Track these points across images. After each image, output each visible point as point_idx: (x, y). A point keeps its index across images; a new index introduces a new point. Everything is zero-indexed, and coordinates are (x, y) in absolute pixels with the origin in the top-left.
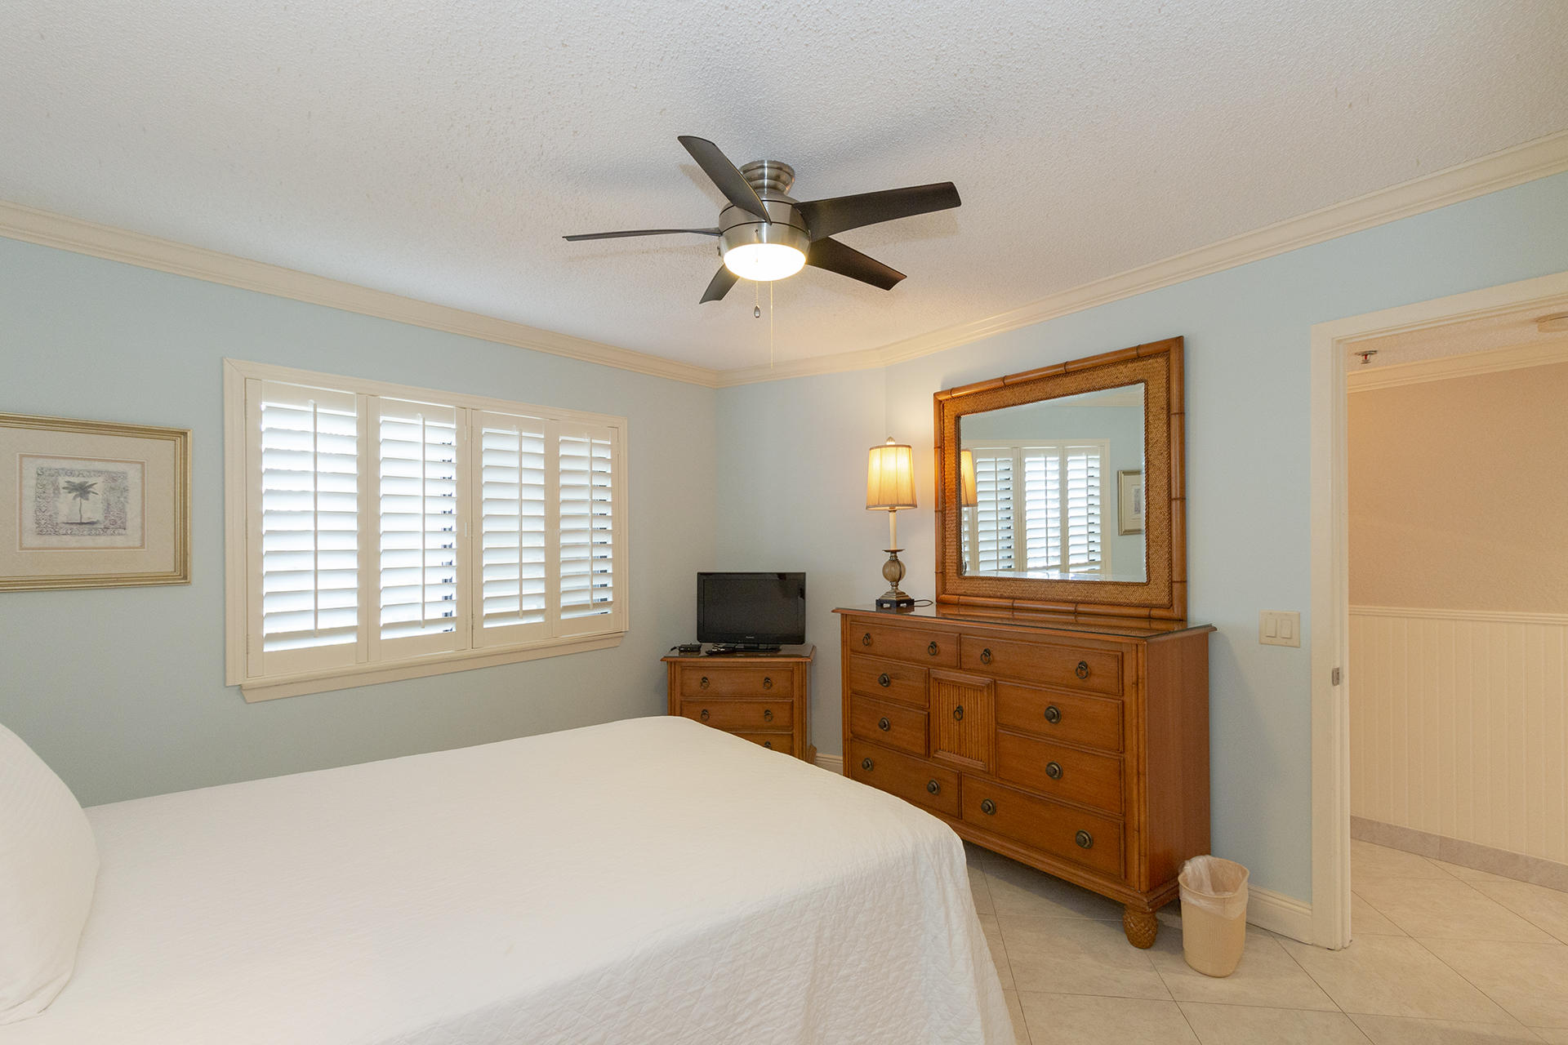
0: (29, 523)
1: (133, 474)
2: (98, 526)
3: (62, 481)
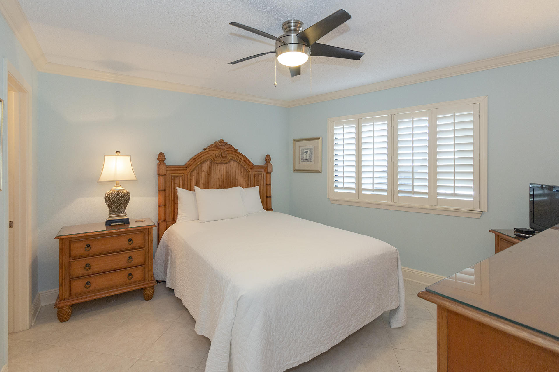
0: (301, 159)
1: (313, 148)
2: (309, 160)
3: (304, 151)
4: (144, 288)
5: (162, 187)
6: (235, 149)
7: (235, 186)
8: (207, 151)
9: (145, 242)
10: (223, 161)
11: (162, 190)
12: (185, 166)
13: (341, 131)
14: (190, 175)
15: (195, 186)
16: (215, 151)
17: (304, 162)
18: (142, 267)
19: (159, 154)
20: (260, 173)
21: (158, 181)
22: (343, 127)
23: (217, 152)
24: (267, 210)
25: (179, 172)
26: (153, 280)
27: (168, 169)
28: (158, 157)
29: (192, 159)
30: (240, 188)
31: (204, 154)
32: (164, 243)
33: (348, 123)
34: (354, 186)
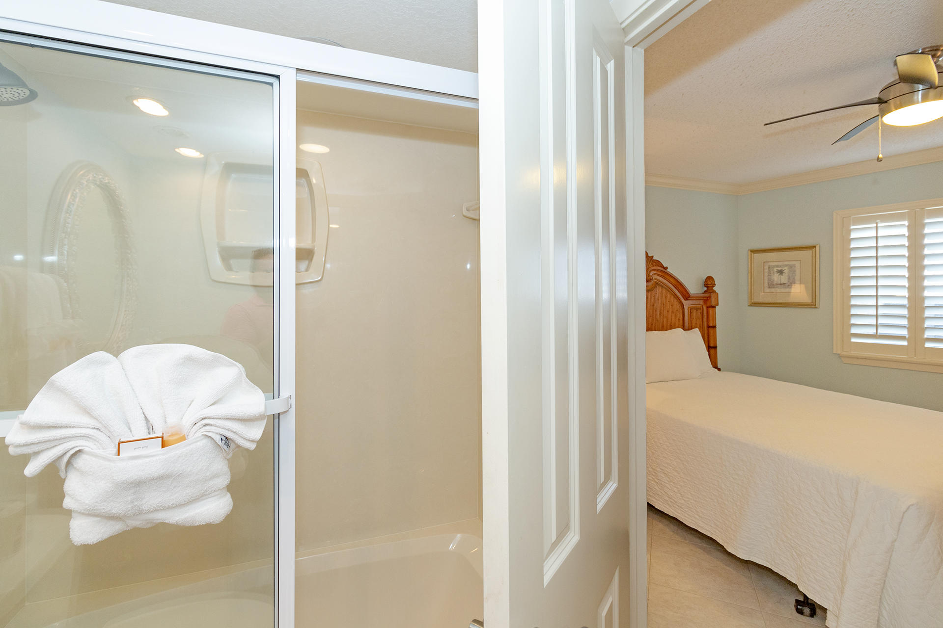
0: (766, 285)
1: (797, 264)
2: (786, 285)
3: (775, 270)
6: (664, 268)
13: (869, 234)
17: (774, 288)
20: (698, 306)
22: (875, 225)
24: (716, 368)
33: (889, 218)
34: (903, 332)
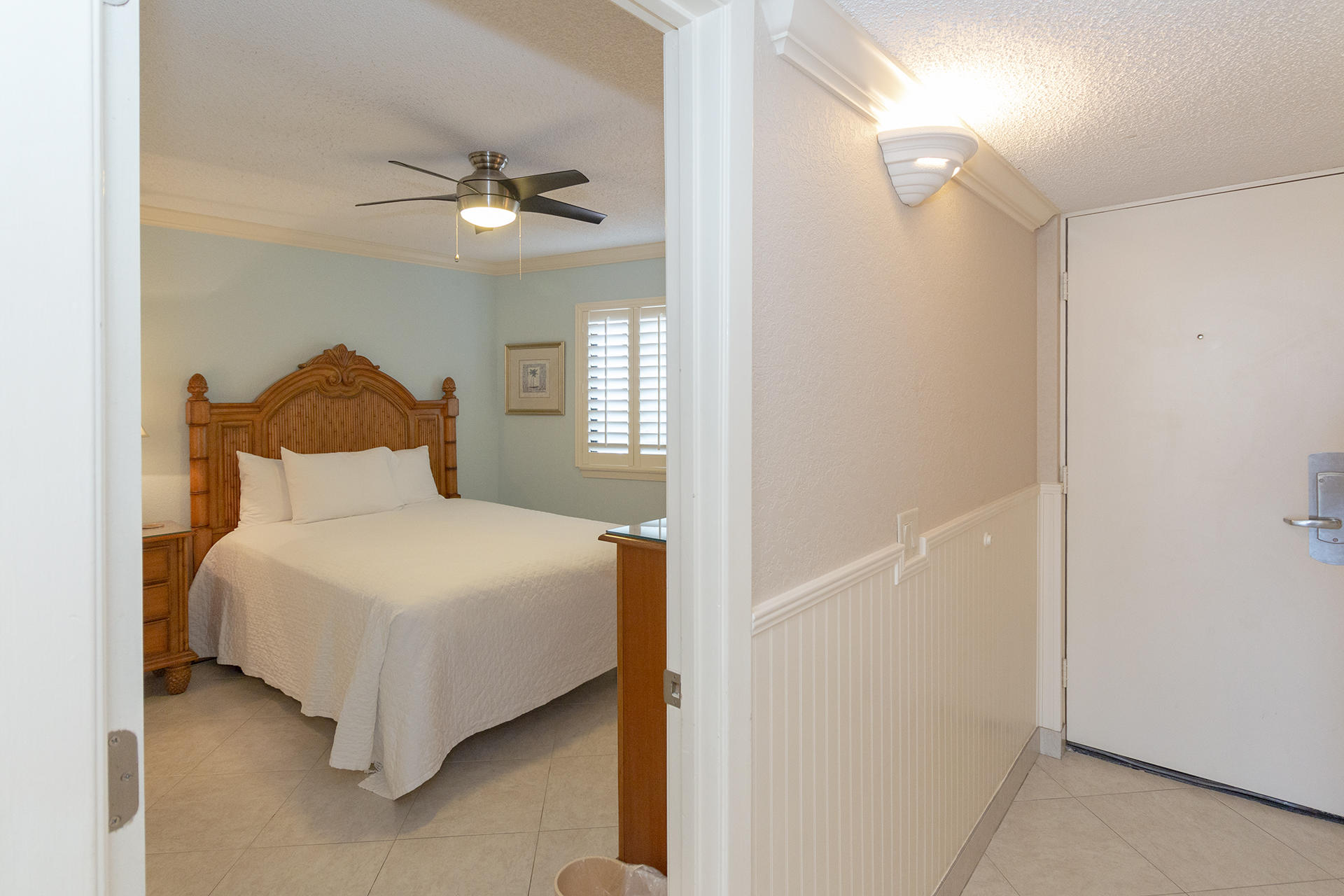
0: (522, 388)
1: (547, 364)
2: (538, 388)
3: (529, 370)
4: (169, 668)
5: (199, 452)
6: (373, 366)
7: (374, 446)
8: (307, 372)
9: (169, 569)
10: (344, 392)
11: (203, 458)
12: (256, 404)
13: (601, 332)
14: (268, 423)
15: (282, 448)
16: (326, 371)
17: (528, 392)
18: (163, 623)
19: (193, 377)
20: (431, 417)
21: (190, 438)
22: (604, 323)
23: (331, 373)
24: (448, 496)
25: (241, 417)
26: (188, 651)
27: (216, 411)
28: (190, 384)
29: (272, 389)
30: (384, 451)
31: (299, 378)
32: (207, 574)
33: (615, 315)
34: (625, 440)
